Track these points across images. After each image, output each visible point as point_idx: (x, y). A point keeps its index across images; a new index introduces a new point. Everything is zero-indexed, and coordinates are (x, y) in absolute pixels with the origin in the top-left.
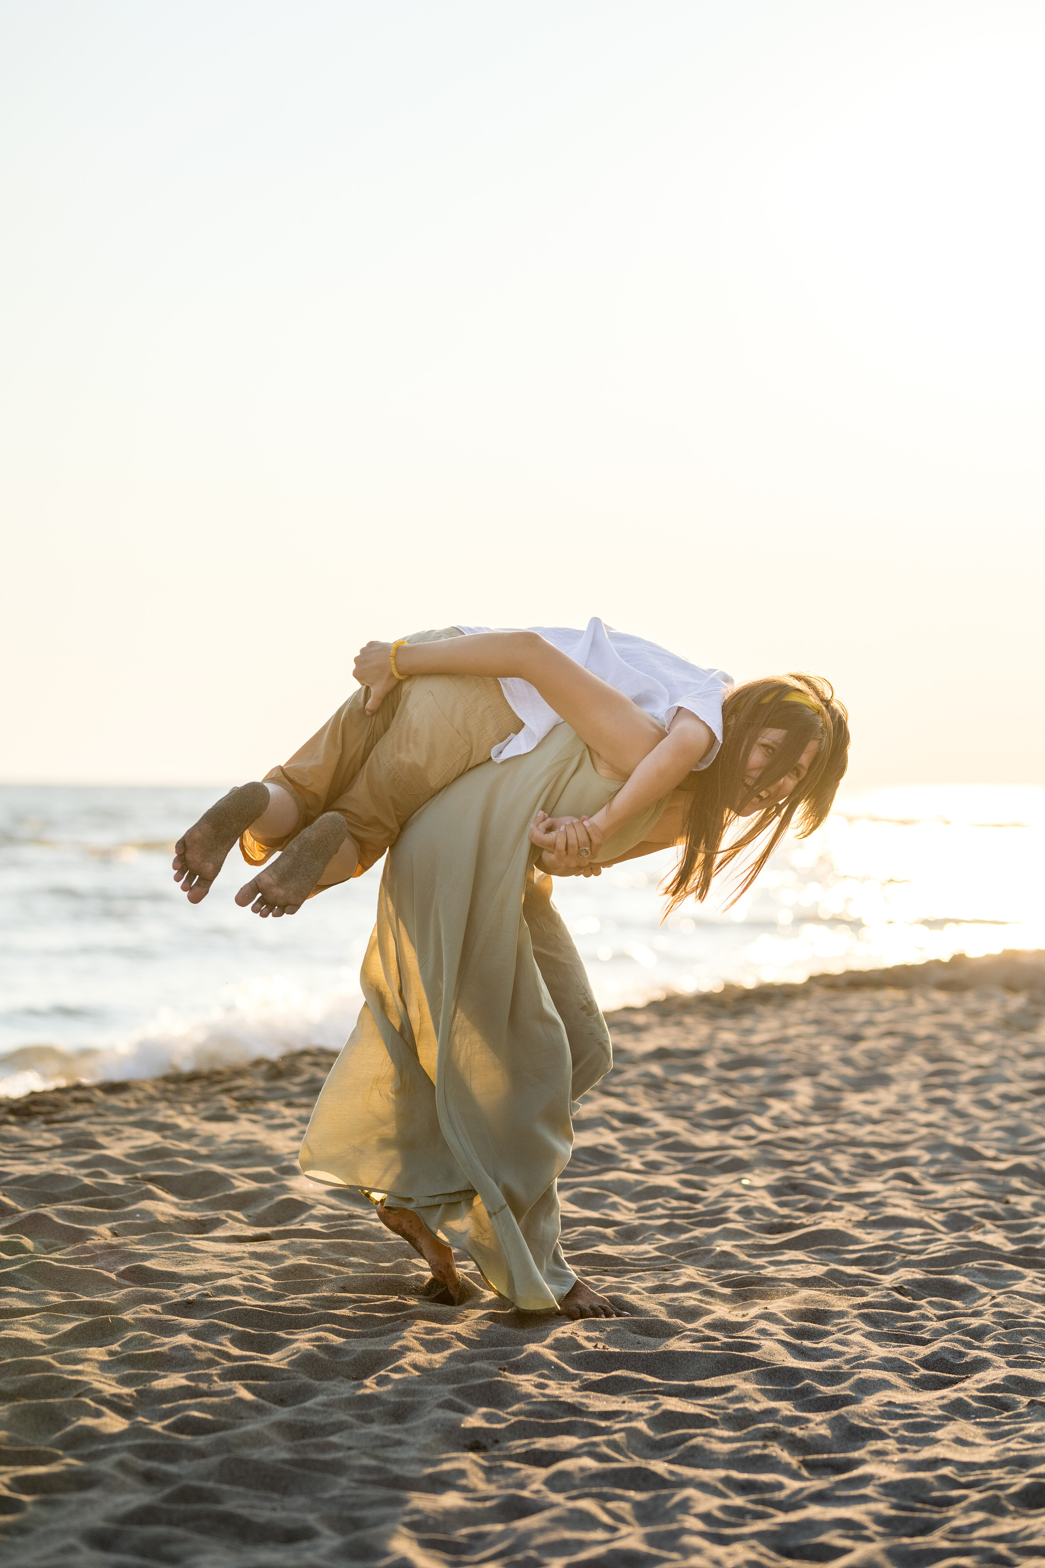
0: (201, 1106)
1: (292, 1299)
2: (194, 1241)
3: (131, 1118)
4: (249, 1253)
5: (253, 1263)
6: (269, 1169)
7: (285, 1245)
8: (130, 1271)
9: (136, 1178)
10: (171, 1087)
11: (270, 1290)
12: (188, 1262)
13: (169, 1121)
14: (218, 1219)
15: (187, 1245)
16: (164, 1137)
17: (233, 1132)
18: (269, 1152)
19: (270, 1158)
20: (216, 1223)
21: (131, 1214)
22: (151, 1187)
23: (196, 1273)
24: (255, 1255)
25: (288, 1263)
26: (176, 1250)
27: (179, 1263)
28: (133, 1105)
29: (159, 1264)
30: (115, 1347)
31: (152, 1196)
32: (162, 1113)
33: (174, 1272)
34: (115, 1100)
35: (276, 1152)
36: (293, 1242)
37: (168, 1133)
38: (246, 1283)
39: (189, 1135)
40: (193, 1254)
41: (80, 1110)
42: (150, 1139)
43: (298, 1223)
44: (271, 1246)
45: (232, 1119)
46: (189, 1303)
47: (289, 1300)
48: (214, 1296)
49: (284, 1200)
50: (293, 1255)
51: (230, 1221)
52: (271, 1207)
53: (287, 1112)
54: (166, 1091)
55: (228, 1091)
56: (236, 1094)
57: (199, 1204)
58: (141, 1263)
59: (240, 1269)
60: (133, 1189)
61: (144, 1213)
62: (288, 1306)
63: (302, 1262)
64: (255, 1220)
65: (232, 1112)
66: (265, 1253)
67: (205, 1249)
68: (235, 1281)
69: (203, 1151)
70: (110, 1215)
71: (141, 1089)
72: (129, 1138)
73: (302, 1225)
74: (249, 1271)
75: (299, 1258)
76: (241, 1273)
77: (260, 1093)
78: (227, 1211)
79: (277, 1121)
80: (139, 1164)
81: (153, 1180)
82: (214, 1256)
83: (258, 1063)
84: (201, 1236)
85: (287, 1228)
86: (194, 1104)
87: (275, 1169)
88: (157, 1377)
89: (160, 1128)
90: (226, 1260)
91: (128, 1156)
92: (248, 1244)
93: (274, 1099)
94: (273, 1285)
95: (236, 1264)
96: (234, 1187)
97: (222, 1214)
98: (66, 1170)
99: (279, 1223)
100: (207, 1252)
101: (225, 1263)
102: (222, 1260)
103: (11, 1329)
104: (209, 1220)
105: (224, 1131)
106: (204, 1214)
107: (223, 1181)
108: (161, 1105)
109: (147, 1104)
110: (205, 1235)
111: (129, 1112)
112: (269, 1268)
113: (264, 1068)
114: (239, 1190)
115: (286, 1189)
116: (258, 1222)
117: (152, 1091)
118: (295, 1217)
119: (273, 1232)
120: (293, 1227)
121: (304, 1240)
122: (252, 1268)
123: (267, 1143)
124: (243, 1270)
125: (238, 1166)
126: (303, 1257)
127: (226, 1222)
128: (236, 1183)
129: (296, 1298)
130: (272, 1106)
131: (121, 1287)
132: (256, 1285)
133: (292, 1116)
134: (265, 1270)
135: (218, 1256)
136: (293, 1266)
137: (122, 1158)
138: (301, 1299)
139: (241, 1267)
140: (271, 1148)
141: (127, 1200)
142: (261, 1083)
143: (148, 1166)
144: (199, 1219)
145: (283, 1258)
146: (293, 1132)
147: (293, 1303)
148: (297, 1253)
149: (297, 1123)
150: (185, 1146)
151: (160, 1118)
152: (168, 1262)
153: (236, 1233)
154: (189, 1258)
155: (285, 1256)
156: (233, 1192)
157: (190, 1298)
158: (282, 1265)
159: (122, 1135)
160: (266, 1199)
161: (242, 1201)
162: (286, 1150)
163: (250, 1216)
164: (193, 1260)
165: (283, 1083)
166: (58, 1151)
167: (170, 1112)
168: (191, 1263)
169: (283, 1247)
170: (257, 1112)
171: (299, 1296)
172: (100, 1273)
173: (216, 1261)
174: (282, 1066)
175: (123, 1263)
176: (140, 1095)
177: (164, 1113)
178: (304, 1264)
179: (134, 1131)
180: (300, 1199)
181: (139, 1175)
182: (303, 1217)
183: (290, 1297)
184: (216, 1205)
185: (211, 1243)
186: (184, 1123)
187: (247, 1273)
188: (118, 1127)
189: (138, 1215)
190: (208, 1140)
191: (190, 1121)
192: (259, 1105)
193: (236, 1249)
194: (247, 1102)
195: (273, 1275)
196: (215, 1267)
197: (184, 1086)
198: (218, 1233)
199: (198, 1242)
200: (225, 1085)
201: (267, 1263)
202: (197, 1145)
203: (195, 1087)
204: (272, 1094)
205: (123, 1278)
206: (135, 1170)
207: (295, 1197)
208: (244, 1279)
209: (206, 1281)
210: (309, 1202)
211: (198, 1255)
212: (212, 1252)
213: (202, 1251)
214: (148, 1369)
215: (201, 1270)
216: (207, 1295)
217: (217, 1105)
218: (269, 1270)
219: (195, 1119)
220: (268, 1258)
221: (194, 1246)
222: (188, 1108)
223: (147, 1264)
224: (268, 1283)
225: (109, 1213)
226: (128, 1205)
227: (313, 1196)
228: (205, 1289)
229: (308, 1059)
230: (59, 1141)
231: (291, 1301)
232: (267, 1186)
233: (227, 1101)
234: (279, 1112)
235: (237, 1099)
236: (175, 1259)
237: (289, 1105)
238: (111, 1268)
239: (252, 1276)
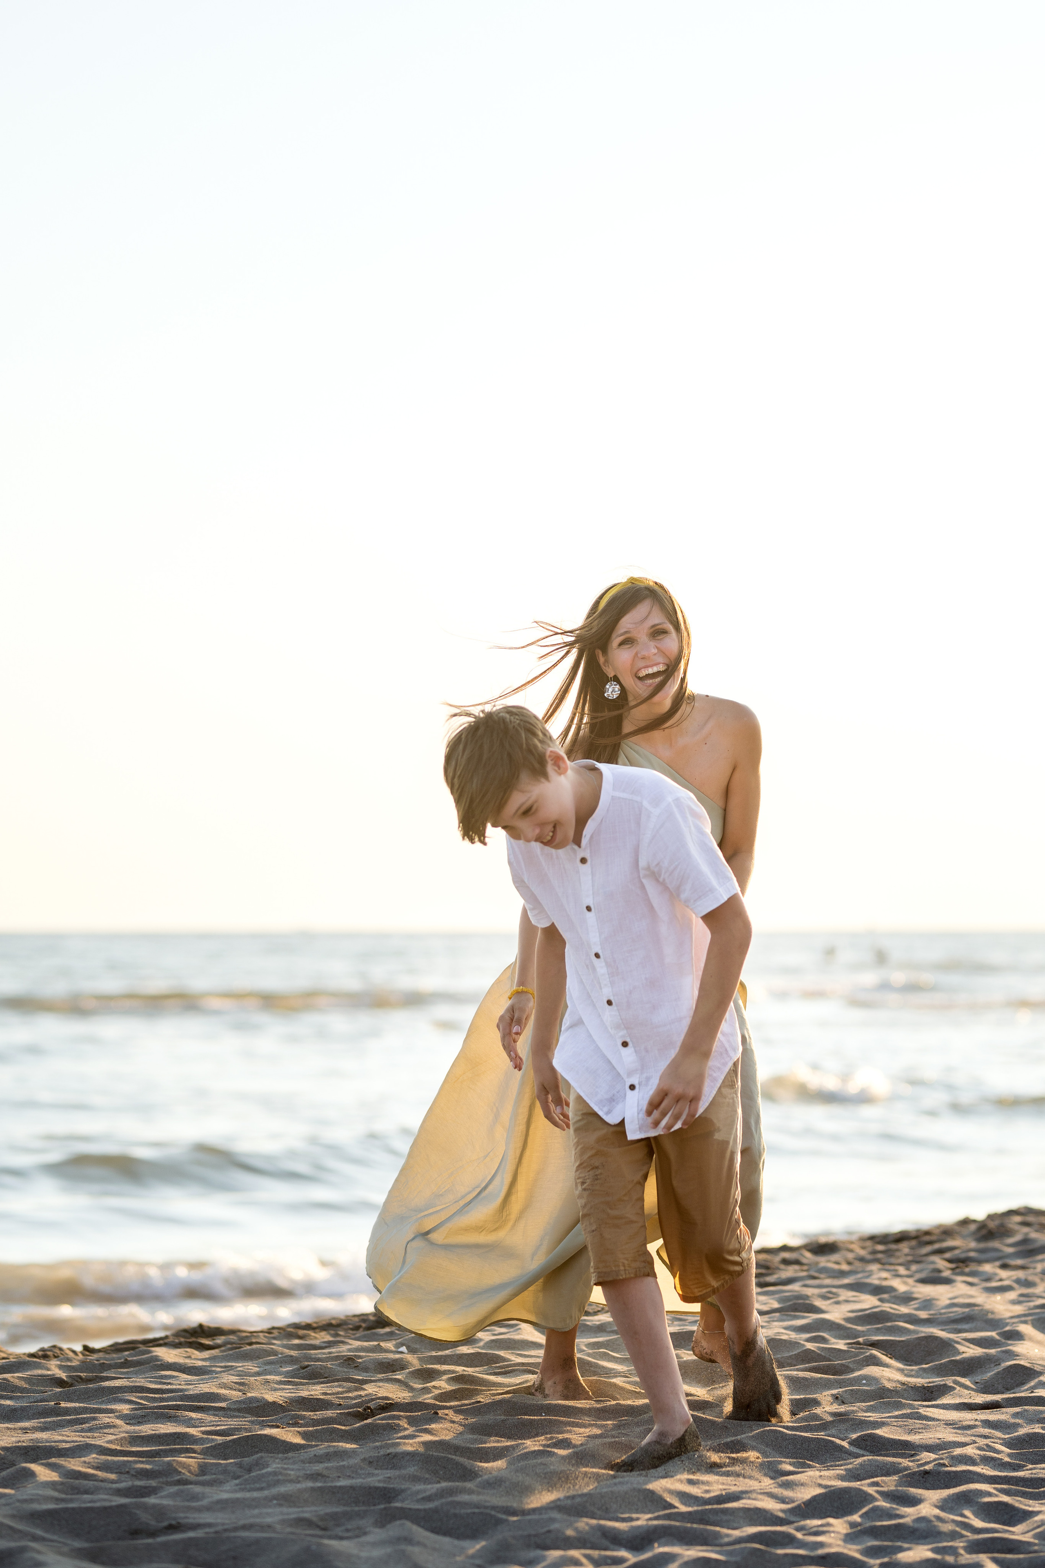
0: (914, 1267)
1: (1031, 1469)
2: (924, 1409)
3: (846, 1281)
4: (982, 1421)
5: (987, 1431)
6: (993, 1334)
7: (1018, 1413)
8: (862, 1438)
9: (858, 1343)
10: (880, 1247)
11: (1007, 1459)
12: (920, 1431)
13: (885, 1283)
14: (945, 1385)
15: (917, 1413)
16: (881, 1300)
17: (951, 1295)
18: (990, 1316)
19: (994, 1323)
20: (944, 1390)
21: (857, 1381)
22: (875, 1352)
23: (930, 1442)
24: (987, 1424)
25: (1022, 1432)
26: (907, 1418)
27: (911, 1432)
28: (845, 1267)
29: (892, 1433)
30: (856, 1518)
31: (877, 1362)
32: (875, 1276)
33: (907, 1441)
34: (824, 1261)
35: (997, 1317)
36: (1026, 1410)
37: (885, 1296)
38: (982, 1453)
39: (906, 1299)
40: (925, 1422)
41: (789, 1272)
42: (868, 1302)
43: (1027, 1390)
44: (1003, 1414)
45: (947, 1281)
46: (926, 1473)
47: (1027, 1470)
48: (951, 1466)
49: (1011, 1366)
50: (1027, 1424)
51: (958, 1388)
52: (998, 1373)
53: (1004, 1274)
54: (874, 1252)
55: (940, 1252)
56: (948, 1255)
57: (924, 1370)
58: (873, 1431)
59: (974, 1438)
60: (857, 1355)
61: (870, 1379)
62: (1027, 1476)
63: (1037, 1431)
64: (982, 1386)
65: (947, 1274)
66: (998, 1421)
67: (936, 1416)
68: (970, 1451)
69: (923, 1315)
70: (836, 1381)
71: (851, 1251)
72: (847, 1301)
73: (1032, 1392)
74: (983, 1440)
75: (1033, 1426)
76: (975, 1442)
77: (972, 1254)
78: (953, 1378)
79: (994, 1284)
80: (859, 1328)
81: (874, 1345)
82: (946, 1424)
83: (965, 1222)
84: (930, 1403)
85: (1018, 1395)
86: (907, 1265)
87: (997, 1334)
88: (901, 1550)
89: (877, 1290)
90: (958, 1428)
91: (847, 1320)
92: (979, 1412)
93: (987, 1261)
94: (1009, 1455)
95: (969, 1432)
96: (959, 1353)
97: (949, 1381)
98: (786, 1334)
99: (1007, 1389)
100: (938, 1420)
101: (958, 1431)
102: (954, 1428)
103: (749, 1498)
104: (936, 1386)
105: (942, 1294)
106: (931, 1380)
107: (946, 1346)
108: (874, 1267)
109: (858, 1264)
110: (934, 1403)
111: (842, 1274)
112: (1003, 1436)
113: (973, 1227)
114: (964, 1355)
115: (1012, 1355)
116: (985, 1389)
117: (862, 1253)
118: (1023, 1384)
119: (1003, 1399)
120: (1023, 1395)
121: (1037, 1408)
122: (986, 1437)
123: (987, 1307)
124: (977, 1439)
125: (960, 1331)
126: (1037, 1425)
127: (954, 1389)
128: (961, 1348)
129: (1035, 1469)
130: (987, 1268)
131: (857, 1456)
132: (995, 1455)
133: (1008, 1278)
134: (999, 1438)
135: (950, 1424)
136: (1028, 1435)
137: (843, 1322)
138: (1040, 1469)
139: (975, 1436)
140: (993, 1313)
141: (851, 1366)
142: (973, 1244)
143: (868, 1330)
144: (926, 1385)
145: (1016, 1426)
146: (1012, 1295)
147: (1032, 1474)
148: (1031, 1421)
149: (1015, 1285)
150: (904, 1310)
151: (874, 1281)
152: (900, 1430)
153: (966, 1401)
154: (921, 1426)
155: (1019, 1424)
156: (958, 1358)
157: (927, 1467)
158: (1016, 1434)
159: (841, 1298)
160: (992, 1365)
161: (968, 1367)
162: (1008, 1315)
163: (977, 1383)
164: (926, 1428)
165: (995, 1244)
166: (777, 1314)
167: (884, 1275)
168: (924, 1431)
169: (1016, 1415)
170: (972, 1274)
171: (1038, 1466)
172: (832, 1442)
173: (949, 1430)
174: (992, 1225)
175: (854, 1431)
176: (850, 1256)
177: (878, 1275)
178: (1038, 1433)
179: (849, 1294)
180: (1028, 1365)
181: (861, 1340)
182: (1032, 1383)
183: (1028, 1468)
184: (942, 1371)
185: (942, 1411)
186: (900, 1286)
187: (982, 1442)
188: (834, 1290)
189: (864, 1382)
190: (927, 1304)
191: (905, 1283)
192: (973, 1267)
193: (968, 1417)
194: (961, 1263)
195: (1009, 1444)
196: (949, 1435)
197: (893, 1246)
198: (946, 1400)
199: (928, 1409)
200: (937, 1246)
201: (1000, 1431)
202: (917, 1309)
203: (905, 1248)
204: (986, 1256)
205: (855, 1446)
206: (854, 1335)
207: (1022, 1363)
208: (980, 1448)
209: (940, 1450)
210: (1038, 1368)
211: (930, 1423)
212: (943, 1420)
213: (933, 1419)
214: (891, 1541)
215: (934, 1438)
216: (944, 1465)
217: (932, 1266)
218: (1003, 1439)
219: (910, 1281)
220: (1001, 1427)
221: (925, 1413)
222: (902, 1270)
223: (879, 1432)
224: (1005, 1453)
225: (835, 1379)
226: (853, 1371)
227: (1040, 1362)
228: (942, 1459)
229: (1018, 1219)
230: (776, 1305)
231: (1030, 1472)
232: (992, 1351)
233: (940, 1262)
234: (996, 1274)
235: (950, 1261)
236: (907, 1428)
237: (1004, 1266)
238: (842, 1436)
239: (987, 1445)
